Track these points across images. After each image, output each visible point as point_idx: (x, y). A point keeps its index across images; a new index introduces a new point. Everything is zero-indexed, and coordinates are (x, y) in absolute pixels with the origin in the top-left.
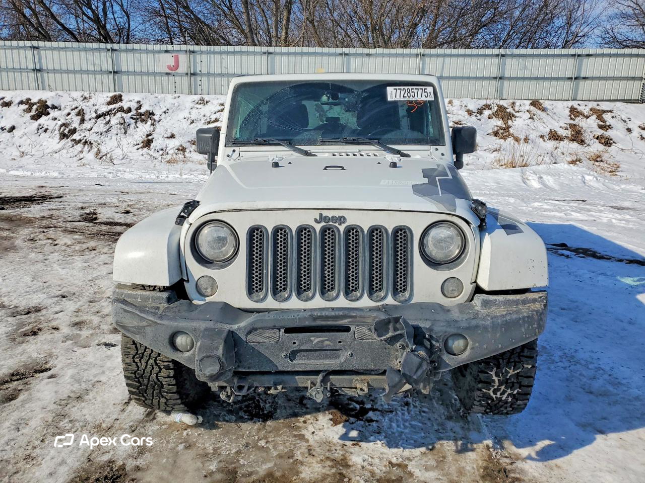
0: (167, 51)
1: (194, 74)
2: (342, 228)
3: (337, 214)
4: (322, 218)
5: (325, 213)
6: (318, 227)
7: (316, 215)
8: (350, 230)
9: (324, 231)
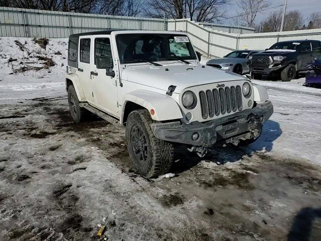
2: (224, 88)
3: (222, 83)
4: (219, 86)
5: (219, 84)
6: (218, 89)
7: (216, 85)
8: (226, 88)
9: (219, 89)
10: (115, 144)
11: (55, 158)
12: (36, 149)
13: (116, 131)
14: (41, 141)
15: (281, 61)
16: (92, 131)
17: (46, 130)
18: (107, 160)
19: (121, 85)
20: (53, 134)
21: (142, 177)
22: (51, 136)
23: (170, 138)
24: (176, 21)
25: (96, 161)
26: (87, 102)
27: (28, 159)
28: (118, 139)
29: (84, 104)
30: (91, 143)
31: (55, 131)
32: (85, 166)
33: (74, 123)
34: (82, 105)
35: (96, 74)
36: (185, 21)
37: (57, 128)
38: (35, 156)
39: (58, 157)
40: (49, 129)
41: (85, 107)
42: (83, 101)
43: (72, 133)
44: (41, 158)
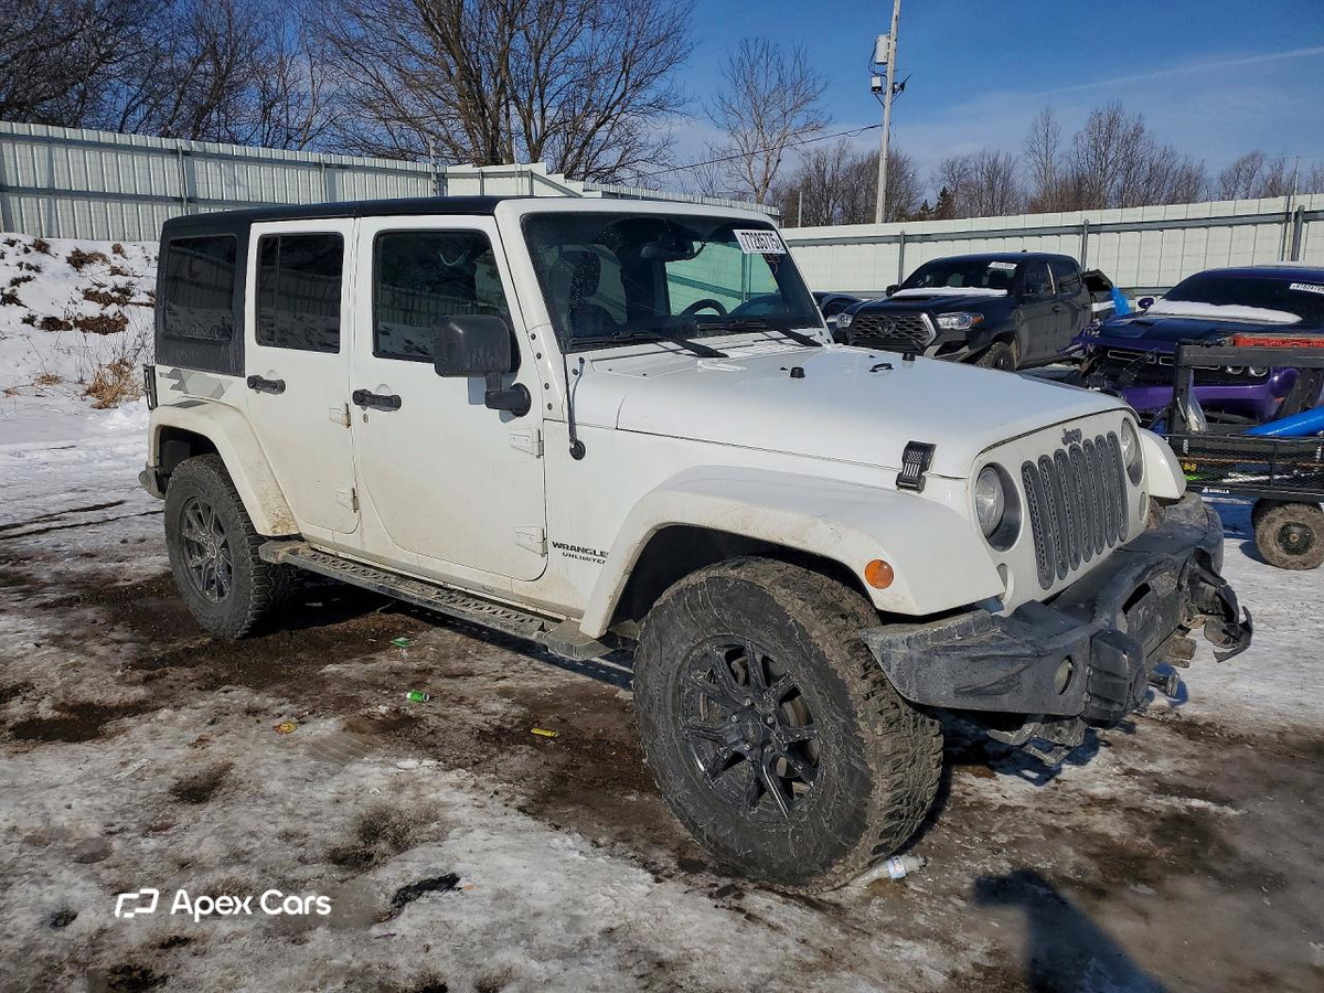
2: (1082, 447)
3: (1073, 427)
4: (1067, 436)
6: (1066, 449)
10: (499, 729)
11: (242, 844)
12: (98, 802)
13: (456, 665)
14: (96, 756)
15: (967, 332)
16: (337, 677)
17: (87, 693)
18: (530, 822)
19: (578, 451)
20: (137, 709)
21: (770, 889)
22: (129, 721)
23: (977, 692)
24: (484, 175)
25: (479, 834)
26: (299, 538)
27: (86, 870)
28: (498, 707)
29: (289, 547)
30: (378, 738)
31: (140, 692)
32: (441, 867)
33: (216, 641)
34: (281, 554)
35: (393, 403)
36: (521, 174)
37: (138, 674)
38: (116, 844)
39: (252, 834)
40: (102, 688)
41: (293, 560)
42: (280, 532)
43: (241, 696)
44: (161, 852)
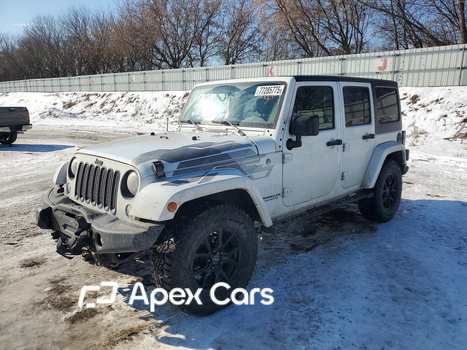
0: (379, 57)
1: (397, 72)
2: (101, 168)
4: (97, 162)
6: (95, 166)
7: (95, 159)
